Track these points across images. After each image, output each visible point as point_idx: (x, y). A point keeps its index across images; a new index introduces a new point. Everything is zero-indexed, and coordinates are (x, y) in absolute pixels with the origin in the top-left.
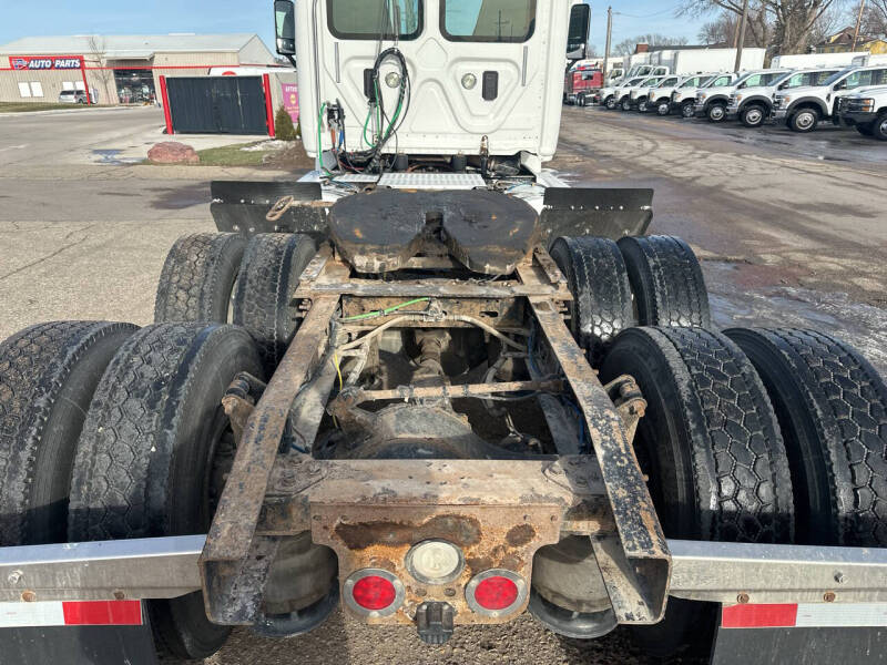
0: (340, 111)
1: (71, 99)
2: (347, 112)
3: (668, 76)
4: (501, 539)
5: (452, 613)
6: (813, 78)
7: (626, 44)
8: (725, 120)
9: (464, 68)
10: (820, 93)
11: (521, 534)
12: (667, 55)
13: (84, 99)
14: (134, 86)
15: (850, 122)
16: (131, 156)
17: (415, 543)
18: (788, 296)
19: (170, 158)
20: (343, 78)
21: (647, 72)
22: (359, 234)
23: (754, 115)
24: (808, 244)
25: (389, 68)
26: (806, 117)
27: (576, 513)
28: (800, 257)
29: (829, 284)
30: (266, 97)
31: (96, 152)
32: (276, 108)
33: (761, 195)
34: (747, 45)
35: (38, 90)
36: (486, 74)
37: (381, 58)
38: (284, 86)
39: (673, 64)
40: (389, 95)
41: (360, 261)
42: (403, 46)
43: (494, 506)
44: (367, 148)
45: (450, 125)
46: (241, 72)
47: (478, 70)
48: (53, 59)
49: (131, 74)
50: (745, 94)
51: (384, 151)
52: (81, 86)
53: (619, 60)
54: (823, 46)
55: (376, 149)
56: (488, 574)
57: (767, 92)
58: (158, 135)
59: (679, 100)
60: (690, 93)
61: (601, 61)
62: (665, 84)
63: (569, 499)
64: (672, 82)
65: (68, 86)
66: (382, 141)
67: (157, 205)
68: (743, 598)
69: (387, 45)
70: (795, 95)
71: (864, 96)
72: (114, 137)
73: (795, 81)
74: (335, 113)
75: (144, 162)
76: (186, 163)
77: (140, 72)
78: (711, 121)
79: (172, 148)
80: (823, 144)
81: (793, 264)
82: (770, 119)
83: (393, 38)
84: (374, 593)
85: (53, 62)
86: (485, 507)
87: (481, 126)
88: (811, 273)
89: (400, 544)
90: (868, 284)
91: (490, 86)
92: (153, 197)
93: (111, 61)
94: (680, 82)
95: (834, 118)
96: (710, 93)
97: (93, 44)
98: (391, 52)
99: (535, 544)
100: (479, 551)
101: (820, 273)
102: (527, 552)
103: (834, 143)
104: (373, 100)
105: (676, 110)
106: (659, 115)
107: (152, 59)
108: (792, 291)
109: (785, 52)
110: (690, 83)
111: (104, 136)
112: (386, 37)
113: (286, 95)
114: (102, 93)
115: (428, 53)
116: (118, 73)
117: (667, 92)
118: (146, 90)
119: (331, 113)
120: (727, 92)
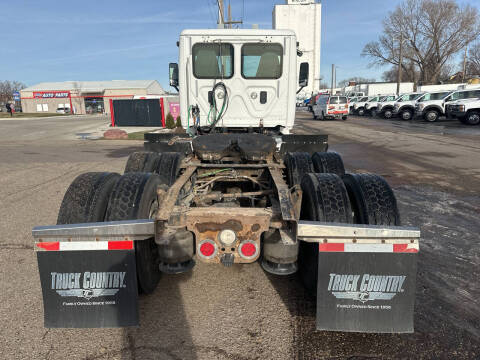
0: (198, 109)
1: (62, 112)
2: (201, 110)
3: (364, 96)
4: (249, 229)
5: (234, 257)
6: (435, 96)
7: (344, 82)
8: (393, 117)
9: (252, 90)
10: (439, 103)
11: (256, 227)
12: (363, 87)
13: (69, 112)
14: (94, 106)
15: (454, 116)
16: (95, 136)
17: (221, 230)
18: (405, 189)
19: (115, 136)
20: (199, 95)
21: (353, 95)
22: (204, 147)
23: (407, 114)
24: (420, 168)
25: (219, 91)
26: (433, 115)
27: (274, 219)
28: (415, 174)
29: (425, 184)
30: (162, 109)
31: (78, 134)
32: (166, 113)
33: (403, 149)
34: (403, 81)
35: (46, 108)
36: (262, 93)
37: (216, 86)
38: (170, 103)
39: (367, 91)
40: (219, 102)
41: (205, 156)
42: (225, 82)
43: (246, 217)
44: (209, 124)
45: (246, 114)
46: (148, 97)
47: (258, 91)
48: (55, 93)
49: (93, 100)
50: (401, 104)
51: (217, 126)
52: (68, 106)
53: (339, 89)
54: (447, 81)
55: (213, 124)
56: (245, 242)
57: (412, 103)
58: (107, 127)
59: (369, 108)
60: (374, 104)
61: (329, 90)
62: (362, 101)
63: (271, 215)
64: (365, 99)
65: (61, 106)
66: (216, 121)
67: (110, 156)
68: (326, 241)
69: (218, 81)
70: (425, 104)
71: (459, 104)
72: (87, 128)
73: (427, 97)
74: (195, 110)
75: (102, 139)
76: (122, 139)
77: (98, 99)
78: (386, 118)
79: (115, 132)
80: (442, 127)
81: (410, 177)
82: (415, 116)
83: (221, 78)
84: (207, 249)
85: (54, 94)
86: (244, 217)
87: (260, 114)
88: (418, 180)
89: (216, 230)
90: (442, 184)
91: (263, 98)
92: (107, 153)
93: (83, 94)
94: (370, 99)
95: (446, 115)
96: (384, 104)
97: (75, 85)
98: (220, 84)
99: (261, 231)
100: (242, 233)
101: (422, 180)
102: (258, 234)
103: (447, 127)
104: (212, 104)
105: (368, 113)
106: (359, 115)
107: (104, 92)
108: (407, 187)
109: (425, 84)
110: (374, 100)
111: (81, 128)
112: (218, 78)
113: (171, 108)
114: (78, 108)
115: (236, 84)
116: (86, 99)
117: (363, 104)
118: (99, 107)
119: (193, 110)
120: (392, 103)
